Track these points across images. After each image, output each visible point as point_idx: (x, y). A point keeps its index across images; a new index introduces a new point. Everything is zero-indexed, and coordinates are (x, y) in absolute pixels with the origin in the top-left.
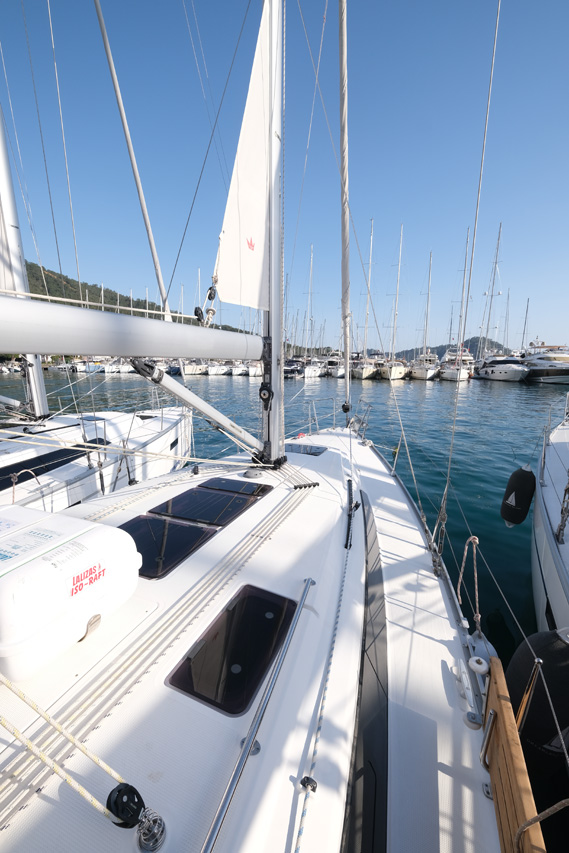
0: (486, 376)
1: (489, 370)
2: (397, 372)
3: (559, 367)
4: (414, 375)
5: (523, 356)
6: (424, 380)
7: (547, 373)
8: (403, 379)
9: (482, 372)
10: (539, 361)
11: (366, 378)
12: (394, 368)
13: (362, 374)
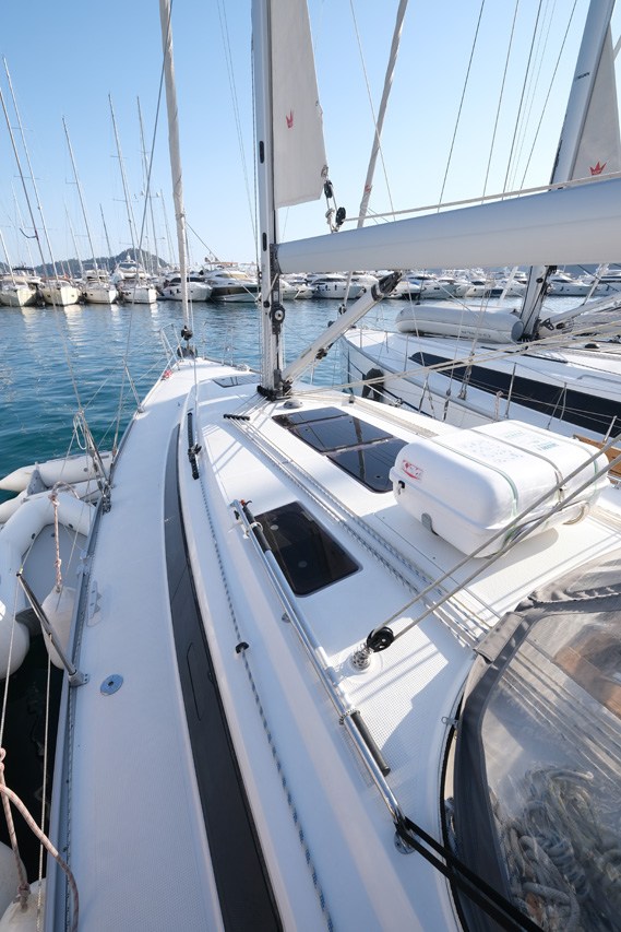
0: (171, 296)
1: (174, 289)
2: (69, 294)
3: (237, 284)
4: (90, 297)
5: (201, 273)
6: (105, 304)
7: (228, 291)
8: (77, 303)
9: (166, 291)
10: (218, 279)
11: (27, 305)
12: (63, 289)
13: (17, 300)
